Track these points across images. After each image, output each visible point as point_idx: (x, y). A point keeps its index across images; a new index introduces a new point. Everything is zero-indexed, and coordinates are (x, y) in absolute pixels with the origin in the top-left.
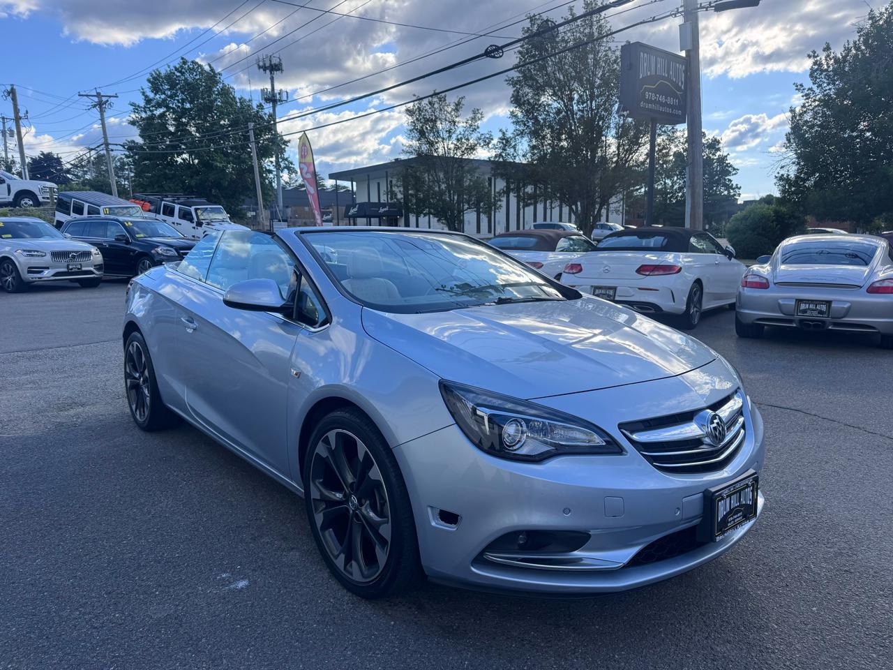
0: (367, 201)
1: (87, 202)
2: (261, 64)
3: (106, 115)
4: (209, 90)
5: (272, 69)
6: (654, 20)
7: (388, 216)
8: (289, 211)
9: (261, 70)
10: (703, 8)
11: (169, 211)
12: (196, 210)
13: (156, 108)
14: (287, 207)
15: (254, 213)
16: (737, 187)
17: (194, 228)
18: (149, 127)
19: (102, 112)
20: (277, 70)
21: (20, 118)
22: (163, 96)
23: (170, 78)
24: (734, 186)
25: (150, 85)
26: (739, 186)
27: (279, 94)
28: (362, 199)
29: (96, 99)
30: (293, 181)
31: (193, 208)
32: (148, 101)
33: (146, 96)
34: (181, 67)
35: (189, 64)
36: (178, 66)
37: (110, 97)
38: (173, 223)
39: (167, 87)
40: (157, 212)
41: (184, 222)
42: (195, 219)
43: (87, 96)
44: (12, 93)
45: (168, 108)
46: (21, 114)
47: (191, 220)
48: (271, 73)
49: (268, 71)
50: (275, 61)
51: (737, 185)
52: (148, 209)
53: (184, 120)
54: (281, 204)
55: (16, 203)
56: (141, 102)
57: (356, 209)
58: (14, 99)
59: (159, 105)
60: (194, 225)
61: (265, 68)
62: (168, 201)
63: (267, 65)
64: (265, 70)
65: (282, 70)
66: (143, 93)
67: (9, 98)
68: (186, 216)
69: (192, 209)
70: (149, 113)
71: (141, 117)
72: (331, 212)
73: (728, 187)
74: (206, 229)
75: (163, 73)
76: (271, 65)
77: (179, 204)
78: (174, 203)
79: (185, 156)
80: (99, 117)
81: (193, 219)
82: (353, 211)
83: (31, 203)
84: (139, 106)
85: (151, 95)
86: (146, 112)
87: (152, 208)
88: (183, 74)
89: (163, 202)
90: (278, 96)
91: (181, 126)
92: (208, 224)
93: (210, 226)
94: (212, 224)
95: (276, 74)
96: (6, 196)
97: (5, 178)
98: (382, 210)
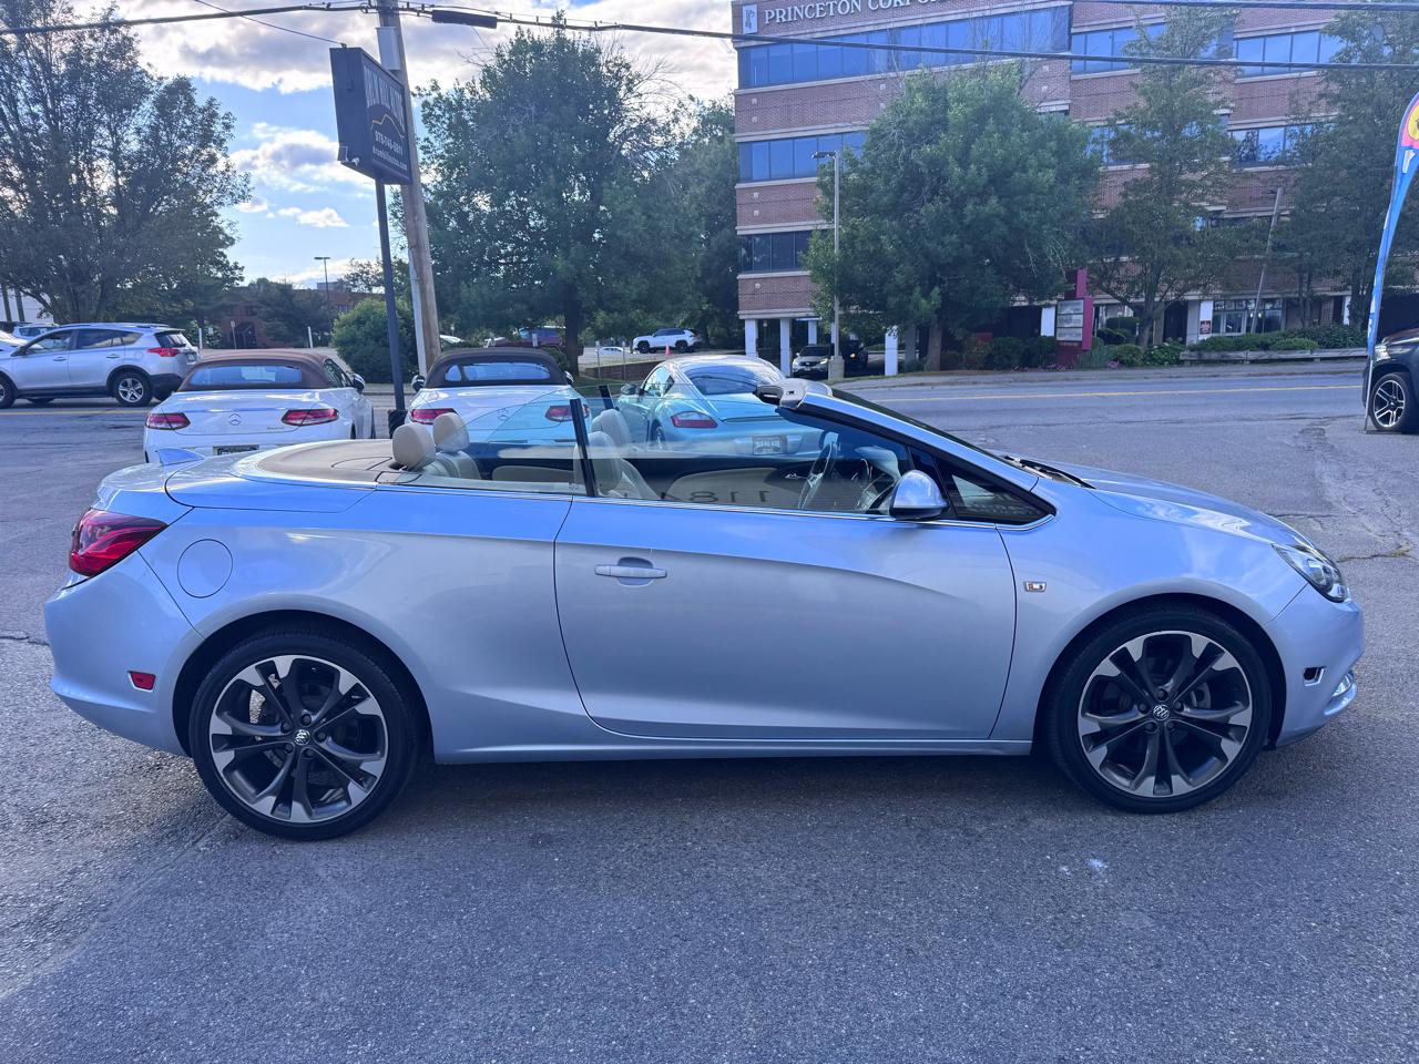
6: (328, 8)
10: (413, 10)
16: (236, 267)
24: (231, 264)
26: (240, 266)
51: (236, 263)
73: (223, 266)
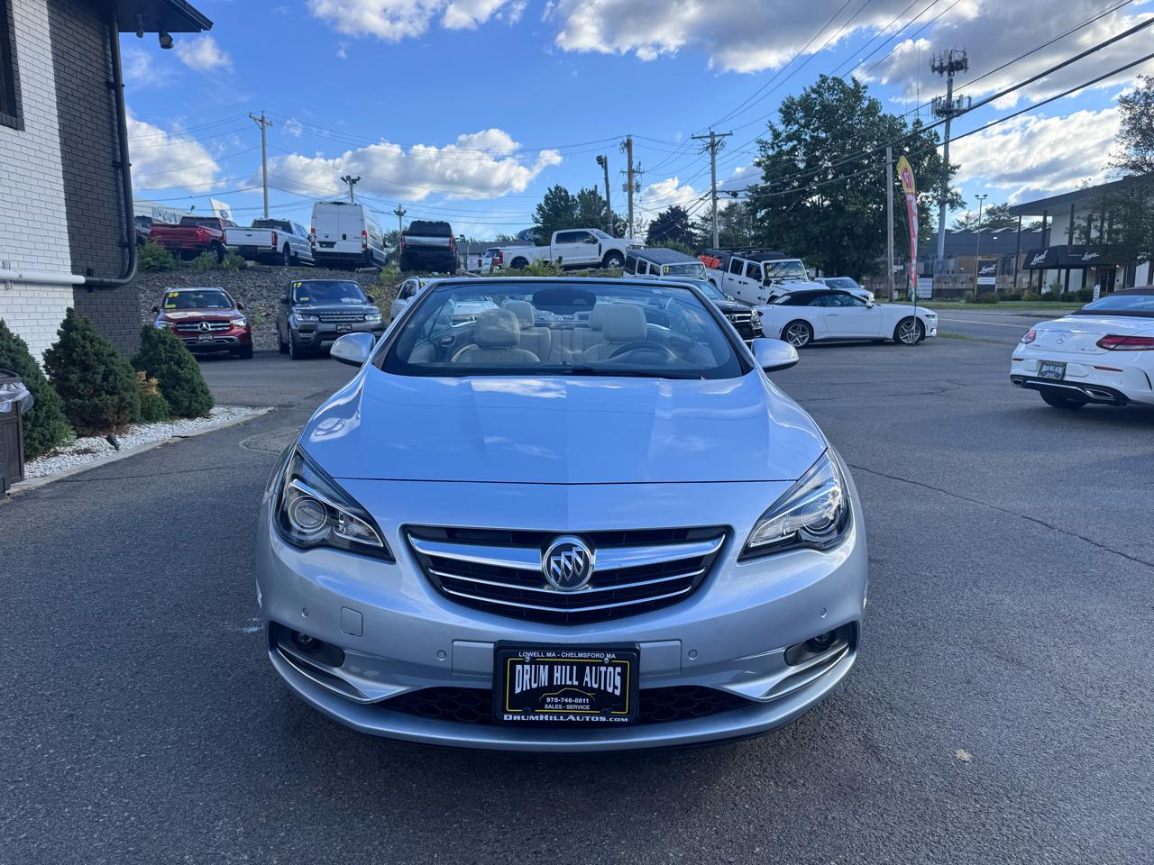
0: (1066, 244)
1: (649, 260)
2: (937, 64)
3: (717, 157)
4: (851, 111)
5: (952, 67)
7: (1098, 266)
8: (952, 263)
9: (937, 72)
11: (737, 268)
12: (766, 265)
13: (787, 142)
14: (950, 257)
15: (902, 268)
17: (761, 288)
18: (776, 167)
19: (713, 154)
20: (958, 69)
21: (634, 172)
22: (796, 127)
23: (806, 105)
25: (782, 115)
27: (958, 101)
28: (1059, 239)
29: (709, 140)
30: (972, 221)
31: (763, 262)
32: (776, 135)
33: (774, 131)
34: (819, 86)
35: (829, 81)
36: (815, 87)
37: (725, 135)
38: (740, 282)
39: (801, 114)
40: (725, 269)
41: (751, 281)
42: (763, 278)
43: (700, 138)
44: (628, 145)
45: (800, 141)
46: (634, 167)
47: (758, 278)
48: (949, 75)
49: (945, 73)
50: (957, 57)
52: (716, 266)
53: (817, 154)
54: (941, 253)
55: (604, 264)
56: (768, 138)
57: (1043, 257)
58: (630, 152)
59: (789, 138)
60: (761, 284)
61: (941, 70)
62: (738, 256)
63: (945, 64)
64: (941, 72)
65: (966, 68)
66: (771, 127)
67: (626, 150)
68: (754, 273)
69: (762, 265)
70: (776, 149)
71: (768, 156)
72: (994, 262)
74: (774, 289)
75: (797, 98)
76: (950, 63)
77: (748, 258)
78: (744, 258)
79: (815, 198)
80: (710, 160)
81: (761, 277)
82: (1037, 259)
83: (618, 263)
84: (766, 143)
85: (781, 128)
86: (773, 149)
87: (721, 265)
88: (821, 95)
89: (733, 258)
90: (956, 106)
91: (812, 162)
92: (777, 283)
93: (778, 285)
94: (783, 282)
95: (957, 74)
96: (597, 256)
97: (598, 238)
98: (1087, 257)
